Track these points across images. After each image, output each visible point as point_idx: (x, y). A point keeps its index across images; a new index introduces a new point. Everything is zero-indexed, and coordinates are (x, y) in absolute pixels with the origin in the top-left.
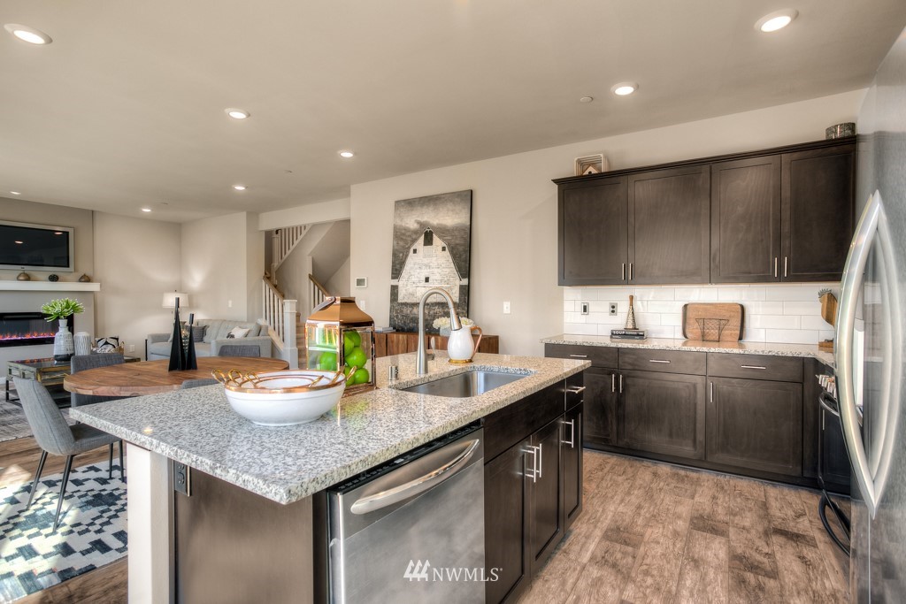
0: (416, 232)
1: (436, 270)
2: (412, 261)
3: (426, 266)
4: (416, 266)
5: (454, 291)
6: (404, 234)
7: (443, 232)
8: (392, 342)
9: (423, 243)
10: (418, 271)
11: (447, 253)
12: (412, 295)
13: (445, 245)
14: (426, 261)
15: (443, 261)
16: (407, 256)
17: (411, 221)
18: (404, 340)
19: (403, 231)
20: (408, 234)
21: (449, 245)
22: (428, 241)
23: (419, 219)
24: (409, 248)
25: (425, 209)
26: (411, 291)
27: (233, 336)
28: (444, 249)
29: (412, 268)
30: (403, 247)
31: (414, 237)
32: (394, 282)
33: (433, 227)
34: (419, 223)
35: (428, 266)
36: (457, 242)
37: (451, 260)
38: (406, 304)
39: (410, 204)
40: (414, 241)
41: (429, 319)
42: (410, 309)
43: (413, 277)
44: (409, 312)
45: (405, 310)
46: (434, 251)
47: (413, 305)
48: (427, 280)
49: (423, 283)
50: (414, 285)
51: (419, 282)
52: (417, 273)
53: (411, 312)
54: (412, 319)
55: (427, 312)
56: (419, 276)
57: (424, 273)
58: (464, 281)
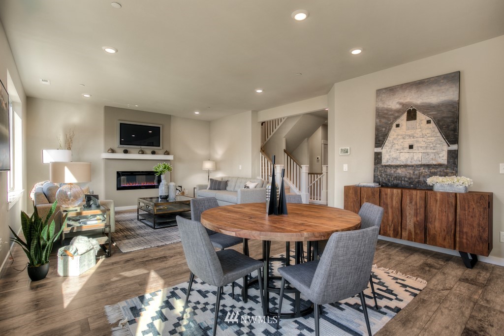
0: (398, 111)
1: (420, 140)
2: (394, 133)
3: (410, 136)
4: (399, 137)
5: (441, 155)
6: (386, 114)
7: (427, 109)
8: (386, 195)
9: (406, 119)
10: (402, 140)
11: (432, 125)
12: (396, 159)
13: (430, 119)
14: (409, 132)
16: (390, 130)
17: (393, 103)
18: (398, 193)
19: (385, 112)
20: (390, 113)
21: (434, 119)
22: (412, 116)
23: (402, 101)
24: (392, 123)
25: (407, 93)
26: (394, 155)
27: (248, 187)
28: (429, 122)
29: (395, 139)
30: (386, 123)
31: (397, 115)
32: (378, 150)
33: (416, 106)
34: (401, 104)
35: (412, 136)
36: (444, 115)
37: (437, 130)
38: (390, 166)
39: (391, 90)
40: (396, 118)
41: (414, 177)
42: (394, 170)
43: (397, 145)
44: (392, 172)
45: (389, 171)
46: (418, 124)
47: (397, 167)
48: (411, 147)
49: (407, 150)
50: (398, 152)
51: (403, 149)
52: (400, 142)
53: (395, 172)
54: (396, 177)
55: (411, 172)
56: (402, 144)
57: (409, 141)
58: (453, 147)
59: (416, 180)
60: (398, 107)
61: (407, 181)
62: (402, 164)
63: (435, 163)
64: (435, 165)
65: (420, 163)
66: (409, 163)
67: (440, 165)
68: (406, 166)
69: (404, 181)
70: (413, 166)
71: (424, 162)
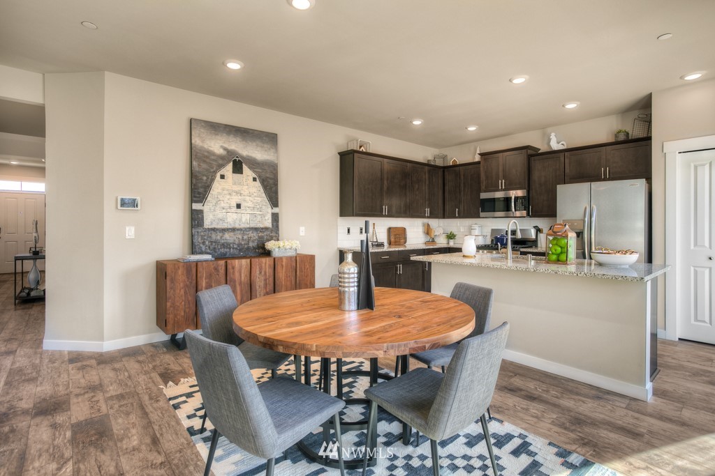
0: (222, 157)
1: (248, 198)
2: (218, 186)
3: (237, 193)
4: (225, 192)
5: (266, 218)
6: (207, 157)
7: (253, 164)
9: (231, 170)
10: (228, 197)
11: (258, 183)
12: (222, 220)
13: (255, 176)
14: (236, 188)
15: (254, 190)
16: (213, 180)
17: (216, 145)
19: (206, 154)
20: (213, 157)
21: (260, 177)
22: (238, 168)
23: (226, 146)
24: (215, 172)
25: (231, 138)
26: (220, 216)
28: (254, 179)
29: (219, 193)
30: (207, 170)
31: (221, 162)
32: (196, 206)
33: (242, 157)
34: (225, 149)
35: (239, 193)
36: (268, 175)
37: (262, 190)
38: (214, 230)
39: (216, 128)
40: (221, 166)
41: (243, 243)
42: (221, 234)
43: (222, 202)
44: (219, 237)
45: (214, 236)
46: (244, 180)
47: (224, 230)
48: (239, 206)
49: (235, 209)
50: (224, 211)
51: (230, 208)
52: (226, 199)
53: (221, 237)
54: (223, 244)
55: (240, 237)
56: (229, 201)
57: (235, 200)
58: (276, 210)
59: (246, 246)
60: (220, 152)
61: (236, 249)
62: (230, 227)
63: (262, 226)
64: (262, 229)
65: (248, 226)
66: (237, 226)
67: (266, 229)
68: (233, 230)
69: (233, 248)
70: (240, 230)
71: (252, 225)
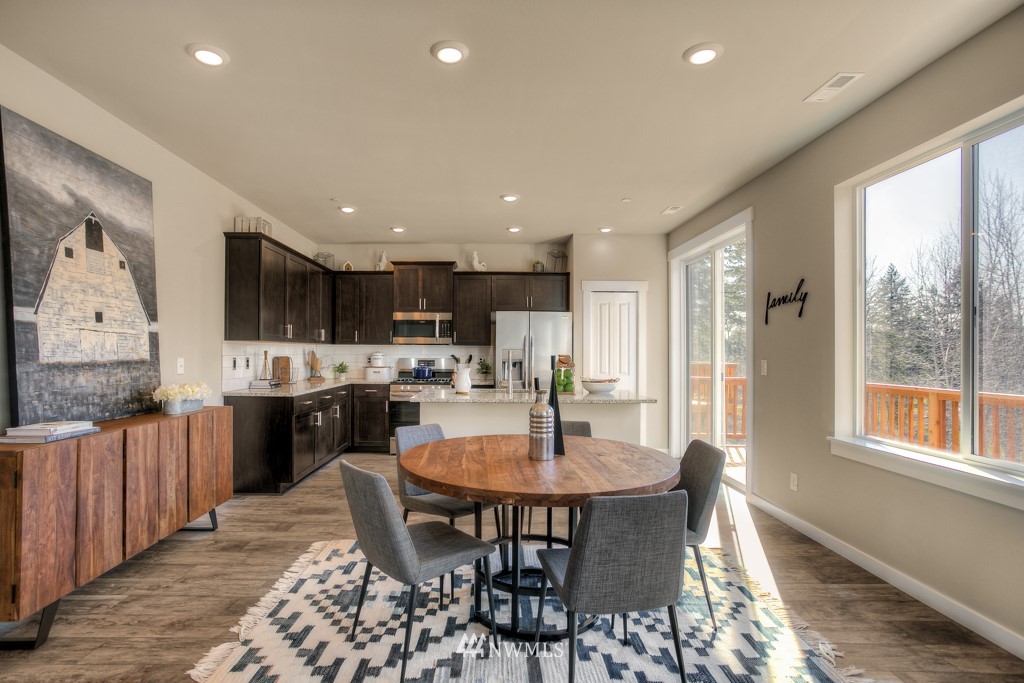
0: (67, 211)
1: (113, 302)
2: (62, 272)
3: (95, 289)
4: (75, 286)
5: (142, 342)
7: (123, 236)
9: (84, 240)
10: (81, 296)
11: (127, 274)
12: (72, 345)
13: (123, 259)
14: (94, 279)
15: (121, 286)
16: (53, 258)
17: (55, 182)
19: (37, 197)
20: (50, 208)
21: (129, 261)
22: (94, 240)
23: (72, 186)
24: (56, 241)
25: (81, 172)
26: (68, 336)
28: (122, 265)
29: (65, 288)
31: (64, 220)
32: (27, 314)
33: (101, 216)
34: (72, 194)
35: (98, 290)
36: (141, 260)
37: (134, 288)
38: (58, 367)
39: (45, 138)
40: (66, 230)
41: (108, 392)
42: (71, 376)
43: (71, 307)
44: (67, 383)
45: (63, 381)
46: (106, 265)
47: (77, 367)
48: (99, 317)
49: (92, 323)
50: (75, 326)
51: (85, 319)
52: (78, 301)
53: (72, 382)
54: (76, 398)
55: (104, 381)
56: (82, 306)
57: (94, 303)
58: (154, 327)
59: (114, 399)
60: (63, 198)
61: (98, 405)
62: (86, 360)
63: (136, 357)
64: (137, 362)
65: (115, 358)
66: (98, 358)
67: (143, 362)
68: (92, 366)
69: (93, 404)
70: (105, 365)
71: (123, 356)
